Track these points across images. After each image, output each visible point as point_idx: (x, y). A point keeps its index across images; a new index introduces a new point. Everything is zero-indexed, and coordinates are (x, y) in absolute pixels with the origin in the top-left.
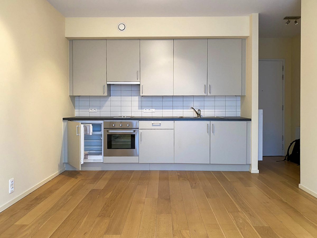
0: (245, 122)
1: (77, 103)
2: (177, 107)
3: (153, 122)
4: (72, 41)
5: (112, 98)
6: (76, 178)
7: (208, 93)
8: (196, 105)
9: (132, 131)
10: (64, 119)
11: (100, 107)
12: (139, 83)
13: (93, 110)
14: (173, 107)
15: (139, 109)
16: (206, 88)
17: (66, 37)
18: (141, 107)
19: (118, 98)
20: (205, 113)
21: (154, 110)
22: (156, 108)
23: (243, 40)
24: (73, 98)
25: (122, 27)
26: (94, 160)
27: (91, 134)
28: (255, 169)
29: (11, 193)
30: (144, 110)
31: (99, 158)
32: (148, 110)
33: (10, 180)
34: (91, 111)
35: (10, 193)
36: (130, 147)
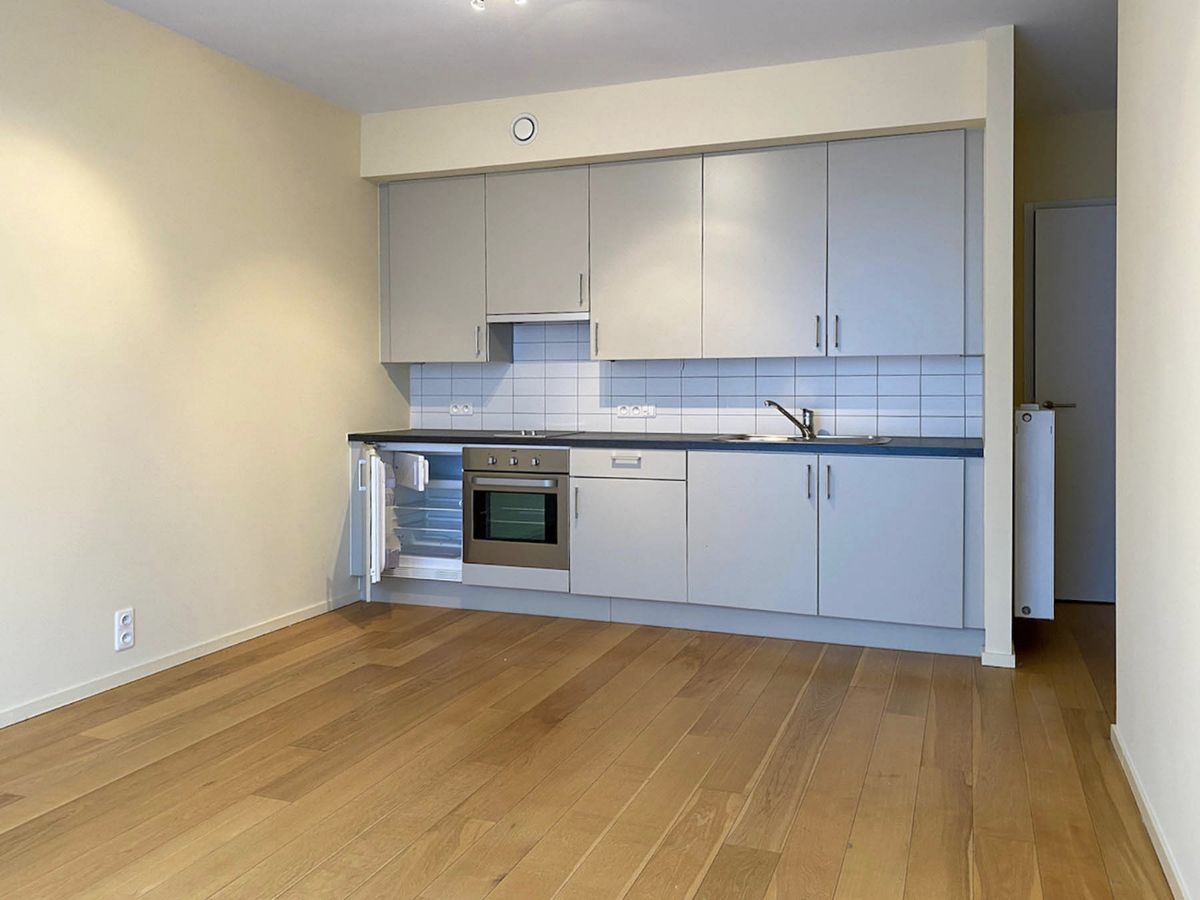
1: (415, 384)
2: (735, 400)
3: (614, 452)
4: (385, 185)
5: (519, 369)
6: (363, 628)
7: (832, 345)
8: (800, 392)
9: (547, 483)
10: (352, 438)
11: (481, 399)
12: (585, 317)
13: (461, 410)
14: (718, 400)
15: (601, 406)
16: (827, 327)
17: (362, 175)
18: (610, 399)
19: (536, 369)
20: (841, 421)
21: (651, 409)
22: (662, 400)
23: (971, 133)
24: (399, 373)
25: (524, 130)
26: (441, 572)
27: (421, 488)
28: (999, 651)
29: (121, 650)
30: (618, 410)
31: (451, 568)
32: (629, 411)
33: (117, 614)
34: (455, 410)
35: (117, 648)
36: (543, 538)
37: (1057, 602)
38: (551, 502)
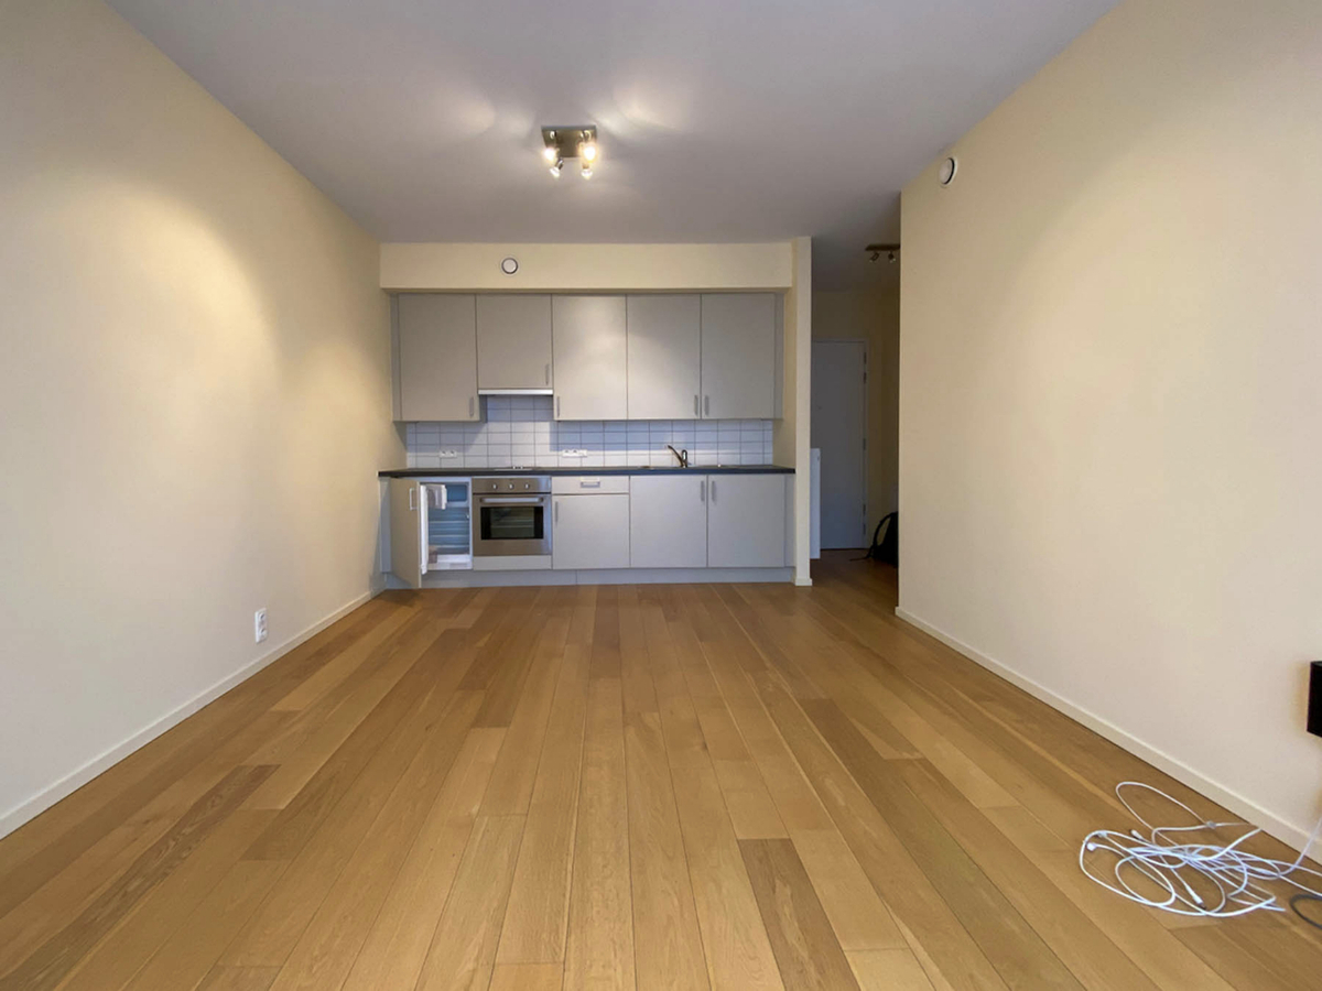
0: (781, 477)
1: (410, 438)
2: (637, 445)
3: (582, 479)
4: (396, 296)
5: (492, 426)
6: (411, 606)
7: (703, 413)
8: (678, 439)
9: (536, 500)
10: (381, 474)
11: (464, 447)
12: (550, 392)
13: (449, 454)
14: (626, 446)
15: (551, 450)
16: (701, 403)
17: (382, 286)
18: (557, 446)
19: (505, 426)
20: (698, 457)
21: (585, 452)
22: (591, 446)
23: (778, 296)
24: (403, 428)
25: (510, 267)
26: (452, 564)
27: (444, 507)
28: (803, 578)
29: (260, 642)
30: (564, 453)
31: (463, 560)
32: (571, 453)
33: (257, 614)
34: (443, 455)
35: (257, 640)
36: (533, 535)
37: (821, 550)
38: (538, 512)
